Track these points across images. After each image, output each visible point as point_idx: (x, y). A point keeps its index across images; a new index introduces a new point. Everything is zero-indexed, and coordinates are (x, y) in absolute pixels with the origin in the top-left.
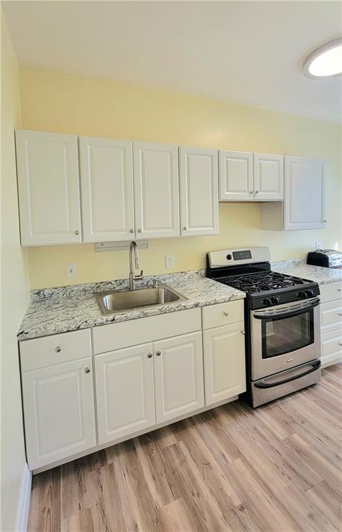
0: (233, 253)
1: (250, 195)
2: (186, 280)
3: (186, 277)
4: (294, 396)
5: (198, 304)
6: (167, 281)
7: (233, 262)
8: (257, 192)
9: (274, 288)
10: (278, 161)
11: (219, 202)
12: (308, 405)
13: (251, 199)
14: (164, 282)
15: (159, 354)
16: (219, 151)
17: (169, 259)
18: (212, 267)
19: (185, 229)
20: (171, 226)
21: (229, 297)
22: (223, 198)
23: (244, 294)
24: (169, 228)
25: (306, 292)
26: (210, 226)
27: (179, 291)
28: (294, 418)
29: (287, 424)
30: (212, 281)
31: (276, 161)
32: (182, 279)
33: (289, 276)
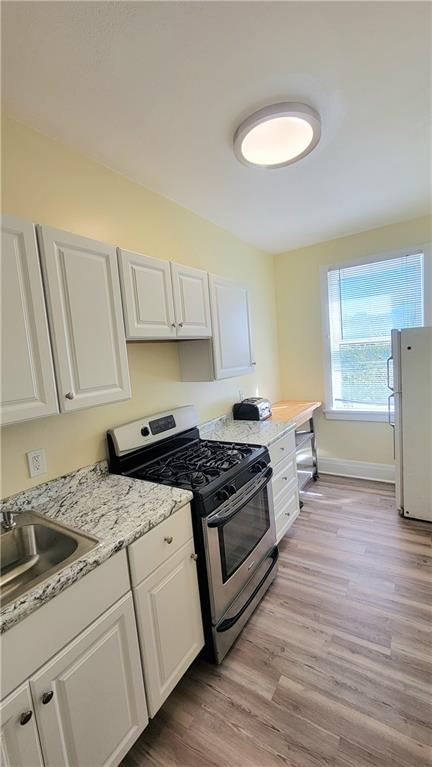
0: (150, 423)
1: (172, 330)
2: (74, 489)
3: (74, 483)
4: (258, 612)
5: (121, 543)
6: (34, 503)
7: (152, 439)
8: (181, 325)
9: (225, 470)
10: (202, 279)
11: (128, 342)
12: (278, 615)
13: (173, 335)
14: (28, 508)
15: (47, 698)
16: (118, 249)
17: (36, 458)
18: (121, 455)
19: (69, 397)
20: (36, 395)
21: (170, 507)
22: (134, 334)
23: (189, 495)
24: (33, 399)
25: (259, 463)
26: (114, 386)
27: (66, 521)
28: (271, 647)
29: (266, 665)
30: (124, 481)
31: (198, 278)
32: (66, 490)
33: (230, 444)
